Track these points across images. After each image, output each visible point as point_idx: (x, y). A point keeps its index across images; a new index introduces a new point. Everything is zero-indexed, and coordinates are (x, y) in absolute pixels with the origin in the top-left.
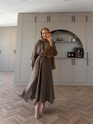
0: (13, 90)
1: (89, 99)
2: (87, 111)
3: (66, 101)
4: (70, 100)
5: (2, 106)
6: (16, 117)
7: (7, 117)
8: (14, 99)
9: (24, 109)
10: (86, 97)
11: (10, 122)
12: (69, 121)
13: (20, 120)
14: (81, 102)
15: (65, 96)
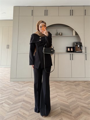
0: (10, 86)
1: (88, 93)
2: (88, 104)
3: (66, 96)
4: (70, 94)
5: (3, 101)
6: (19, 111)
7: (11, 111)
8: (14, 95)
9: (26, 104)
10: (85, 91)
11: (14, 116)
12: (71, 113)
13: (24, 114)
14: (81, 96)
15: (64, 90)
